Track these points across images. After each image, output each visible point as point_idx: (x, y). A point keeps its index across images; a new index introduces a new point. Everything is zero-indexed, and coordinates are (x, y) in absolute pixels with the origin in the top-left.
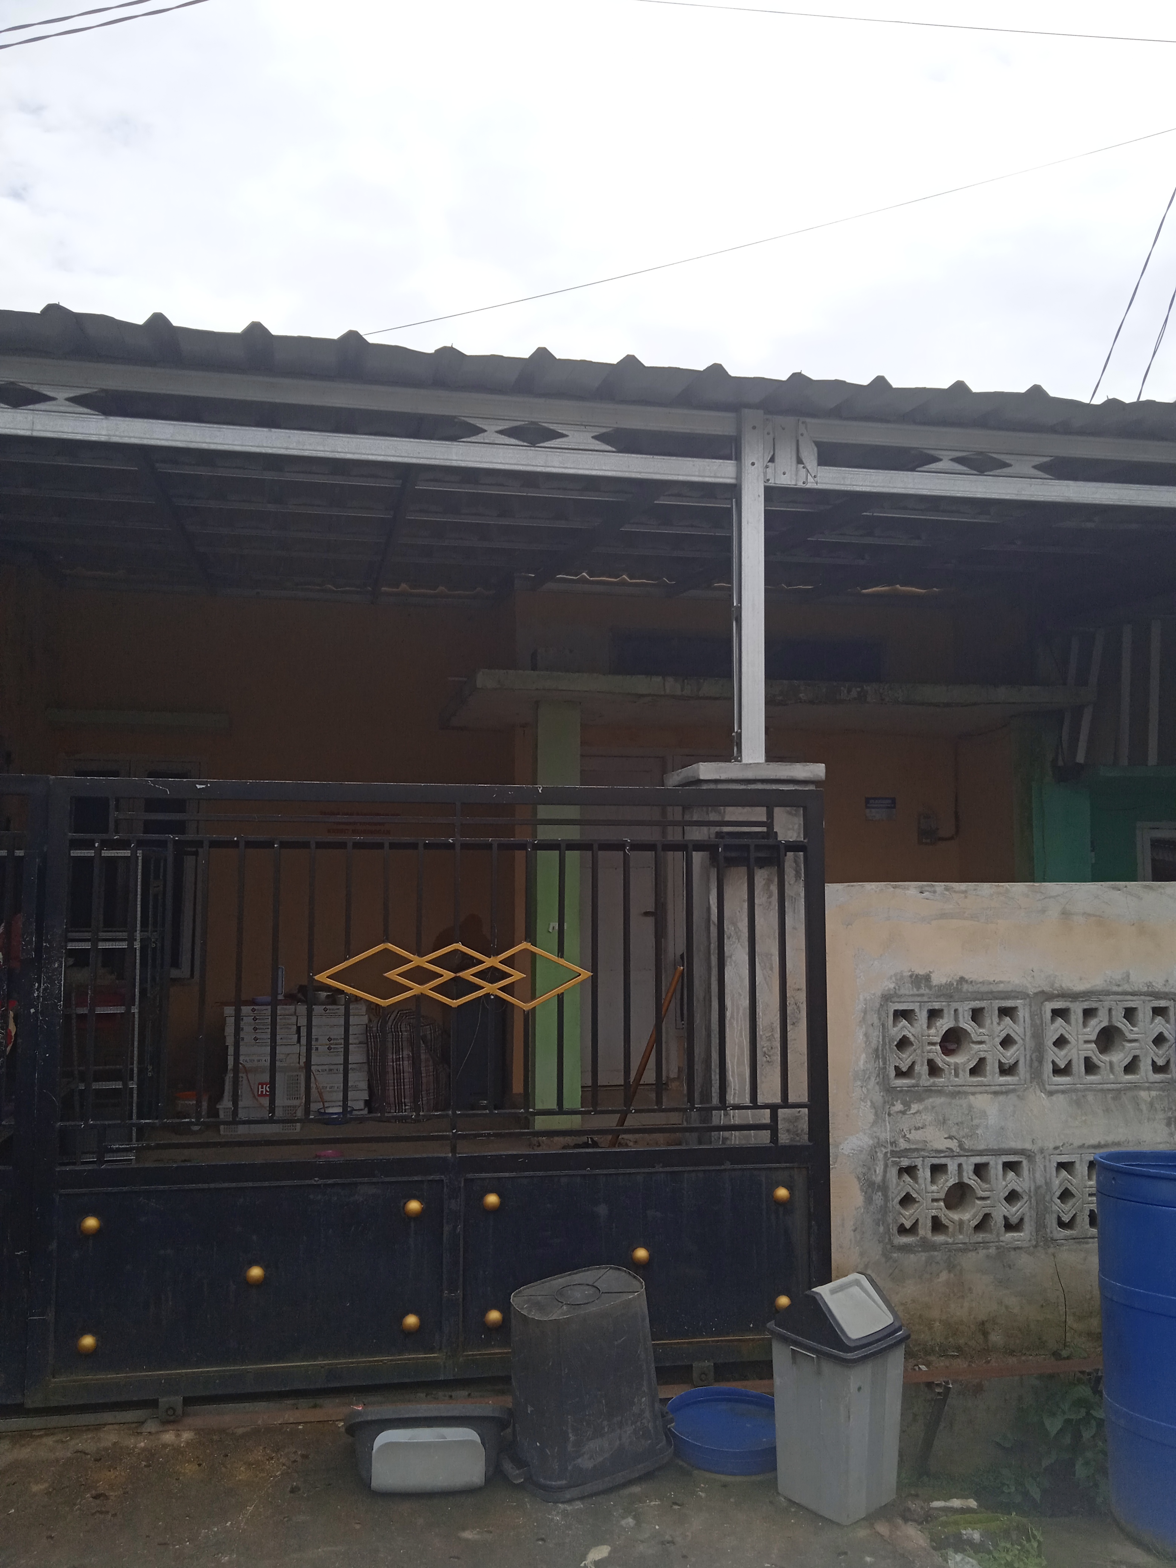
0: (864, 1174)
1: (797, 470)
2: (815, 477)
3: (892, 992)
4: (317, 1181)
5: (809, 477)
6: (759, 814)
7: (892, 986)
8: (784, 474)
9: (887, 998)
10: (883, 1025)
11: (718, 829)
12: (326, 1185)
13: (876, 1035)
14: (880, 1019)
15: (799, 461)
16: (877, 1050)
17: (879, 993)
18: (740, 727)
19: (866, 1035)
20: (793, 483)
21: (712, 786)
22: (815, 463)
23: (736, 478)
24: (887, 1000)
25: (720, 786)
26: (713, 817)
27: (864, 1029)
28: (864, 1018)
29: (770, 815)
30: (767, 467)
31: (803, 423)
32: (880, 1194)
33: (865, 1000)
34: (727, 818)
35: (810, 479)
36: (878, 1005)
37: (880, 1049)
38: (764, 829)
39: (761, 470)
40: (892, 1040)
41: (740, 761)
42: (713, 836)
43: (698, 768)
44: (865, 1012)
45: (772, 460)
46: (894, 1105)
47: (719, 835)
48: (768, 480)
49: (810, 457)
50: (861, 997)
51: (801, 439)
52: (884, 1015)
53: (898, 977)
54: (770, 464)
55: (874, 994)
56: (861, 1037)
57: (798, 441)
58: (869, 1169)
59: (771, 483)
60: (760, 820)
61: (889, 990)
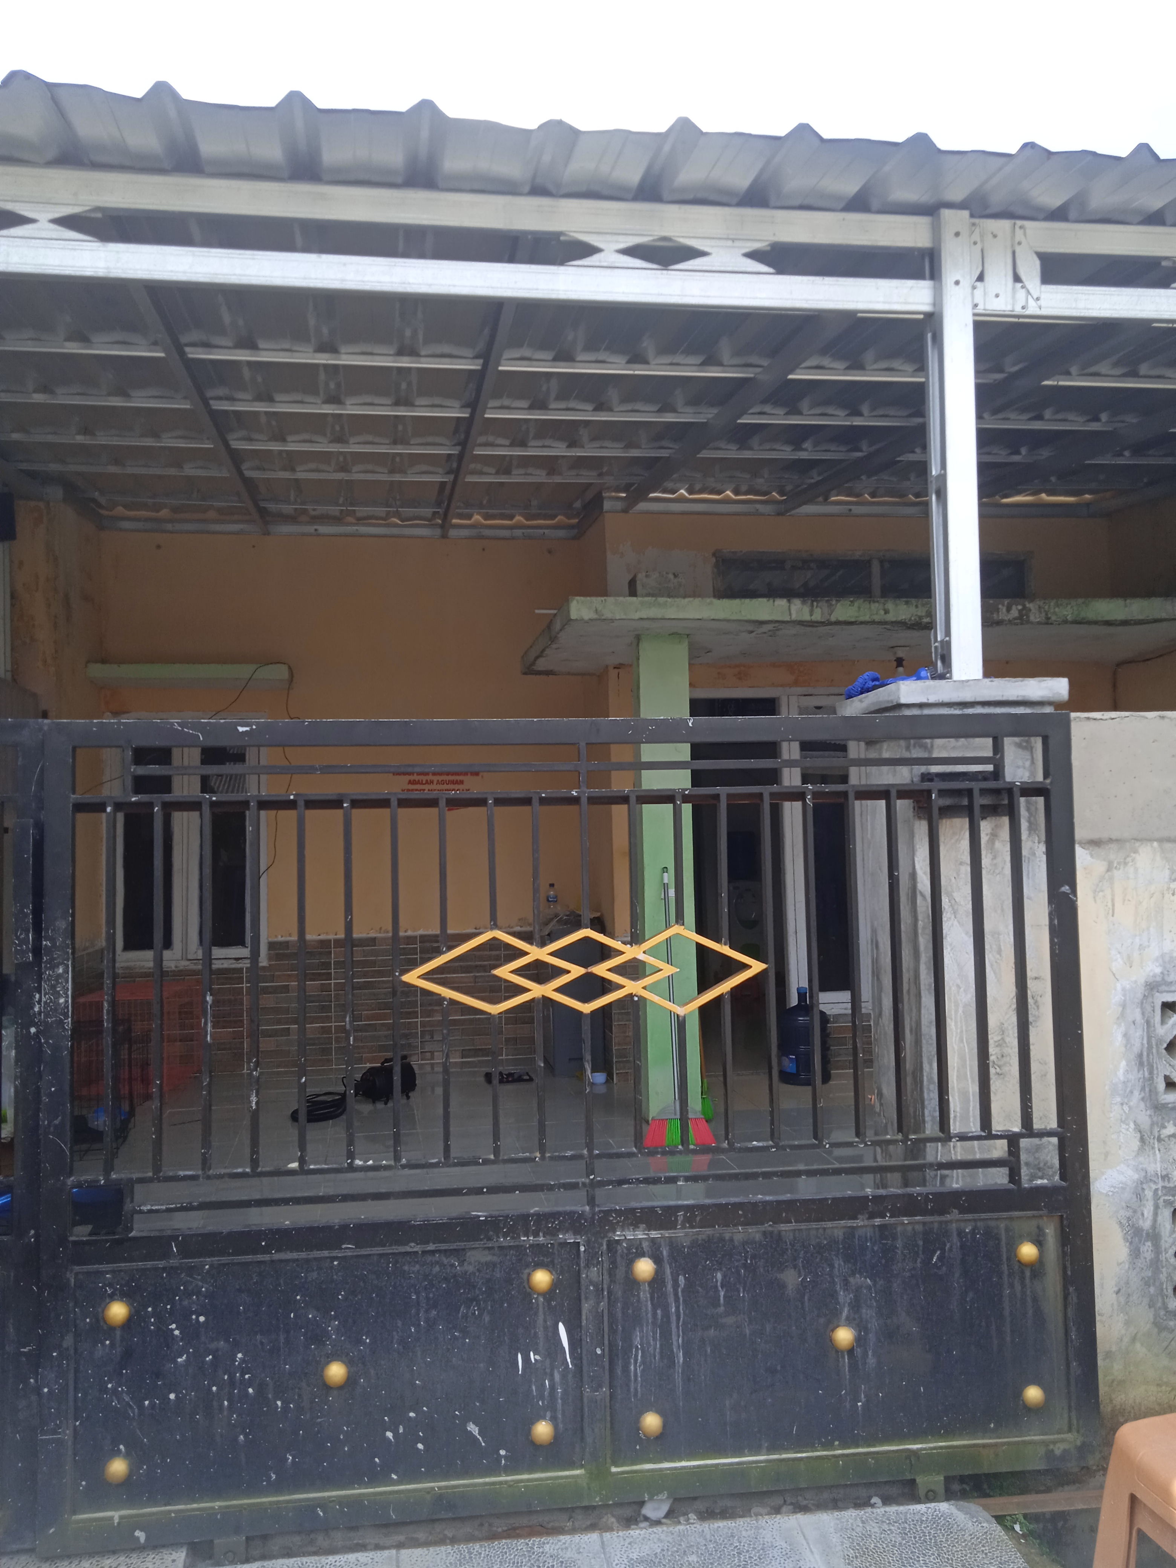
0: (1129, 1219)
1: (1014, 288)
2: (1038, 299)
3: (1158, 979)
4: (413, 1247)
5: (1030, 299)
6: (983, 747)
7: (1158, 970)
8: (997, 296)
9: (1152, 987)
10: (1148, 1023)
11: (923, 769)
12: (425, 1253)
13: (1138, 1036)
14: (1143, 1014)
15: (1017, 279)
16: (1140, 1056)
17: (1142, 981)
18: (948, 632)
19: (1125, 1035)
20: (1009, 308)
21: (916, 712)
22: (1038, 280)
23: (934, 305)
24: (1152, 989)
25: (927, 712)
26: (917, 753)
27: (1123, 1029)
28: (1123, 1015)
29: (998, 748)
30: (974, 288)
31: (1021, 227)
32: (1149, 1244)
33: (1124, 989)
34: (935, 755)
35: (1032, 303)
36: (1140, 996)
37: (1145, 1054)
38: (990, 768)
39: (969, 290)
40: (1160, 1041)
41: (950, 678)
42: (916, 779)
43: (898, 689)
44: (1124, 1006)
45: (981, 278)
46: (1165, 1127)
47: (927, 777)
48: (976, 305)
49: (1031, 270)
50: (1119, 986)
51: (1018, 249)
52: (1149, 1008)
53: (1167, 959)
54: (978, 284)
55: (1136, 982)
56: (1119, 1039)
57: (1014, 253)
58: (1135, 1212)
59: (980, 309)
60: (985, 755)
61: (1155, 976)
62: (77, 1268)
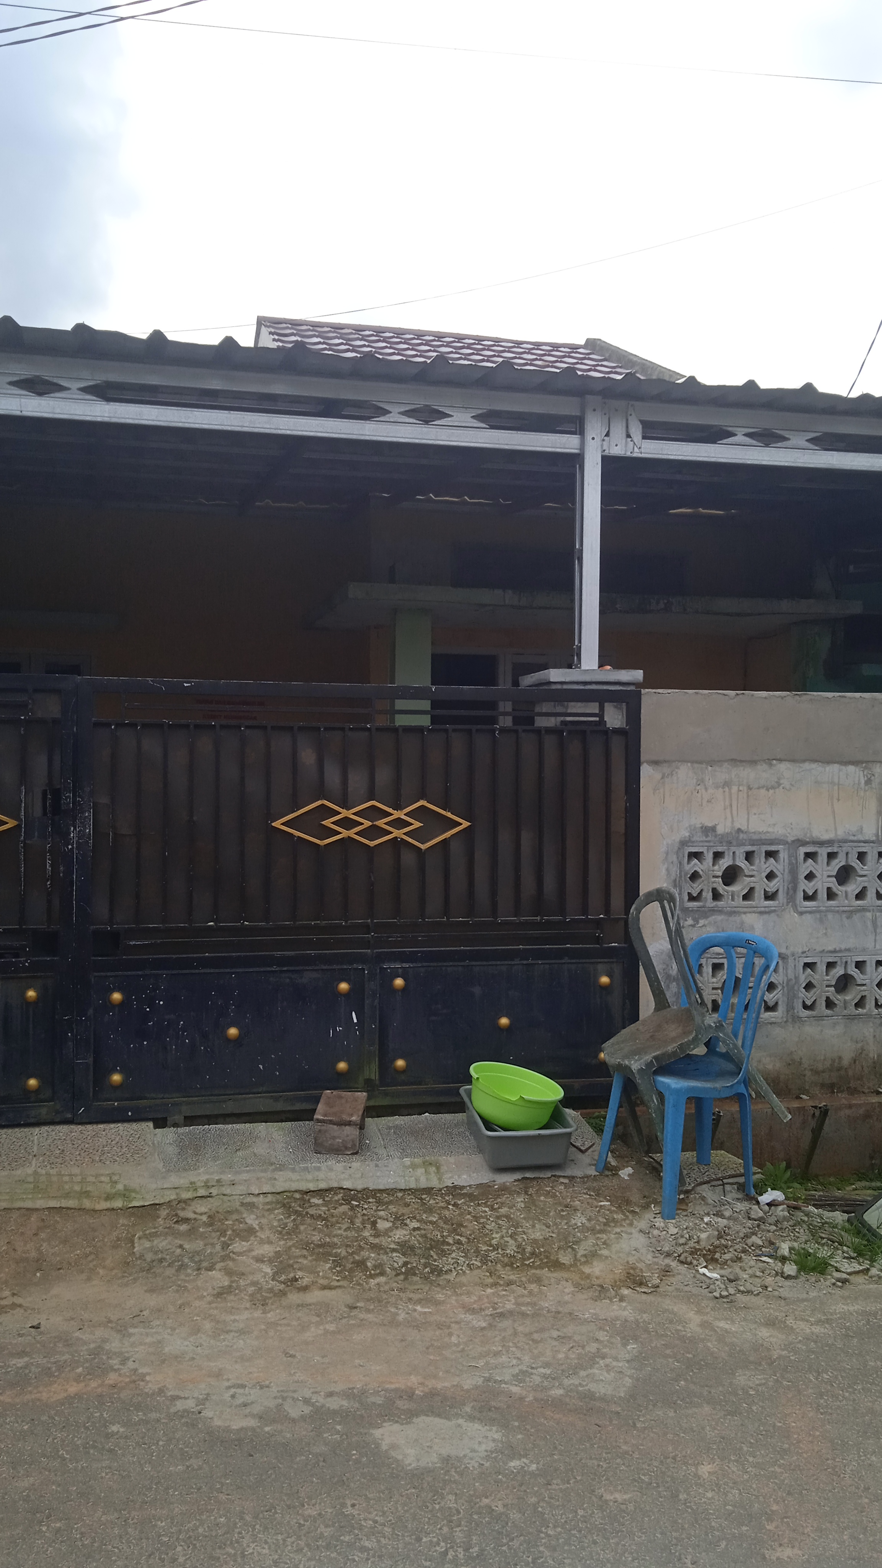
1: (626, 443)
2: (640, 448)
3: (687, 839)
4: (274, 968)
5: (635, 448)
6: (594, 708)
7: (687, 834)
8: (616, 445)
9: (683, 843)
10: (680, 863)
11: (562, 718)
12: (280, 971)
13: (675, 870)
14: (678, 858)
15: (628, 436)
16: (675, 881)
17: (678, 840)
18: (580, 642)
19: (667, 870)
20: (623, 453)
21: (559, 687)
22: (640, 437)
23: (580, 449)
24: (683, 845)
25: (565, 687)
26: (560, 709)
27: (666, 866)
28: (666, 858)
29: (602, 708)
30: (603, 440)
31: (632, 405)
33: (668, 844)
34: (569, 711)
35: (636, 450)
36: (676, 848)
37: (678, 880)
38: (597, 719)
39: (599, 443)
40: (686, 874)
41: (580, 668)
42: (558, 724)
43: (549, 672)
44: (667, 853)
45: (607, 435)
46: (686, 920)
47: (564, 723)
48: (604, 451)
49: (636, 432)
50: (665, 843)
51: (630, 418)
52: (681, 855)
53: (692, 828)
54: (606, 438)
55: (674, 840)
56: (664, 872)
57: (627, 420)
59: (606, 453)
60: (594, 712)
61: (685, 837)
62: (96, 974)
